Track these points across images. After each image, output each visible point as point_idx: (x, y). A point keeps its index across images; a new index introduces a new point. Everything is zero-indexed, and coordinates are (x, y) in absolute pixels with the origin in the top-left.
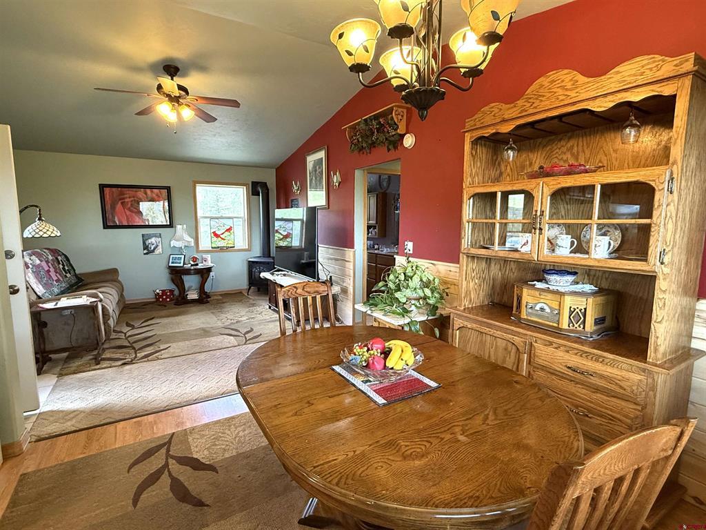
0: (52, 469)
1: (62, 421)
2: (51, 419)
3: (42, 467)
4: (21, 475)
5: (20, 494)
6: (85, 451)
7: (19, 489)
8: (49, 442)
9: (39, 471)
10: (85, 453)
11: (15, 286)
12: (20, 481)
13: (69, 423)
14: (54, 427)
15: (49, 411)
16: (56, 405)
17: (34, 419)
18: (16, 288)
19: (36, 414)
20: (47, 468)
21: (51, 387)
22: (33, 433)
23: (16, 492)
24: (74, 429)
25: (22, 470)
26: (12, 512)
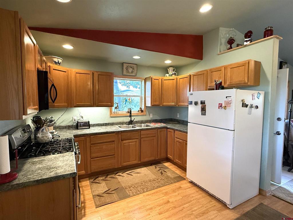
0: (272, 210)
1: (286, 195)
2: (283, 191)
3: (269, 206)
4: (261, 203)
5: (257, 209)
6: (289, 214)
7: (258, 207)
8: (277, 199)
9: (267, 206)
10: (288, 215)
11: (280, 132)
12: (260, 205)
13: (289, 198)
14: (282, 195)
15: (284, 188)
16: (288, 187)
17: (277, 187)
18: (280, 133)
19: (279, 186)
20: (270, 208)
21: (291, 179)
22: (273, 192)
23: (256, 207)
24: (290, 201)
25: (262, 201)
26: (252, 212)
